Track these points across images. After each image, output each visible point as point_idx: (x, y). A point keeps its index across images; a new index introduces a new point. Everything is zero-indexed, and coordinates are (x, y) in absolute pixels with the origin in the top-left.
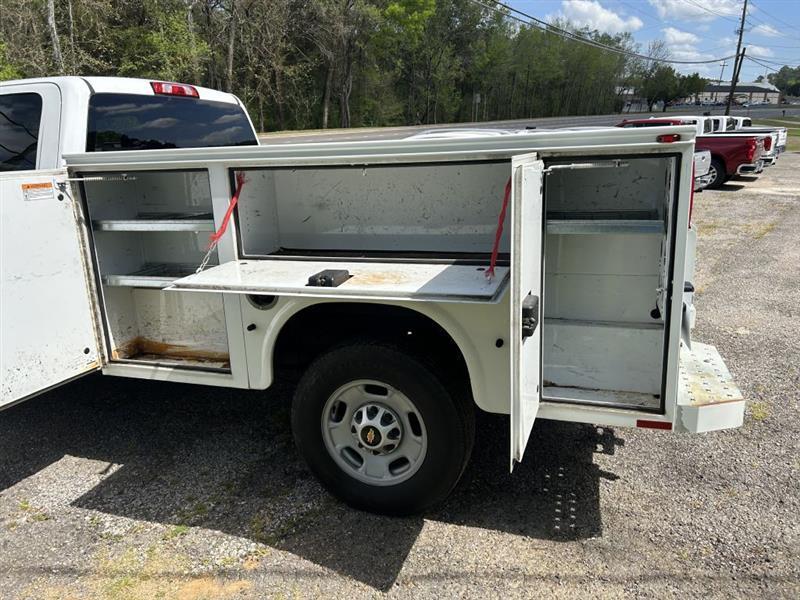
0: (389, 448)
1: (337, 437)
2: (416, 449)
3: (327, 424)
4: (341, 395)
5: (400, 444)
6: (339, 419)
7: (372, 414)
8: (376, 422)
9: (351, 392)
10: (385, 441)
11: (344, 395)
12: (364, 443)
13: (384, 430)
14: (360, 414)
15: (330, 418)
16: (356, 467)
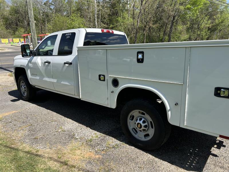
0: (144, 130)
1: (131, 125)
2: (151, 132)
3: (129, 121)
4: (133, 113)
5: (147, 130)
6: (132, 120)
7: (140, 120)
8: (141, 122)
9: (136, 113)
10: (143, 128)
11: (134, 113)
12: (137, 128)
13: (143, 125)
14: (137, 119)
15: (130, 119)
16: (136, 134)
